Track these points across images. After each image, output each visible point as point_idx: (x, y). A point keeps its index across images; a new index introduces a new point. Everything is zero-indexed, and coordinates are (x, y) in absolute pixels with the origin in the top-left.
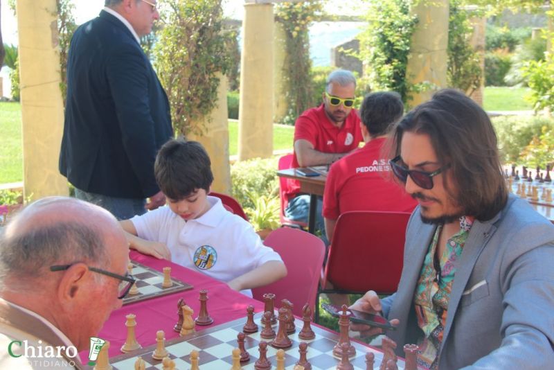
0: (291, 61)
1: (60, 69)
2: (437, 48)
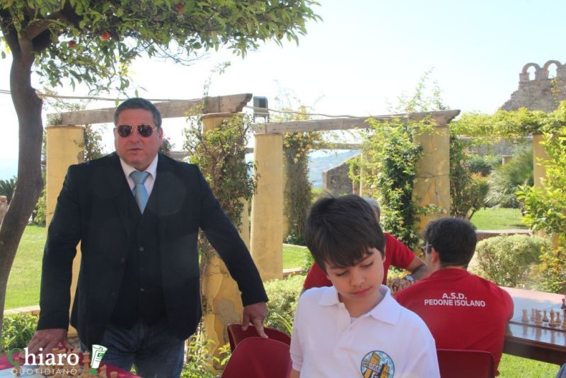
0: (292, 185)
2: (440, 173)
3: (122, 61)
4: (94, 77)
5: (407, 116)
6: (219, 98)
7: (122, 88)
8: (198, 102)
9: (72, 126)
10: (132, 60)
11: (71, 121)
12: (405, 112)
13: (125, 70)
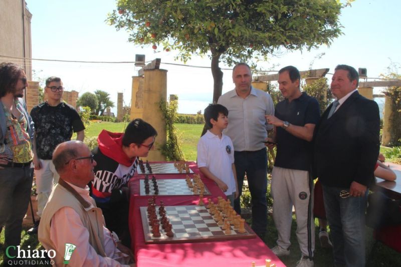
3: (263, 55)
6: (316, 71)
8: (307, 72)
9: (261, 82)
10: (267, 54)
11: (261, 80)
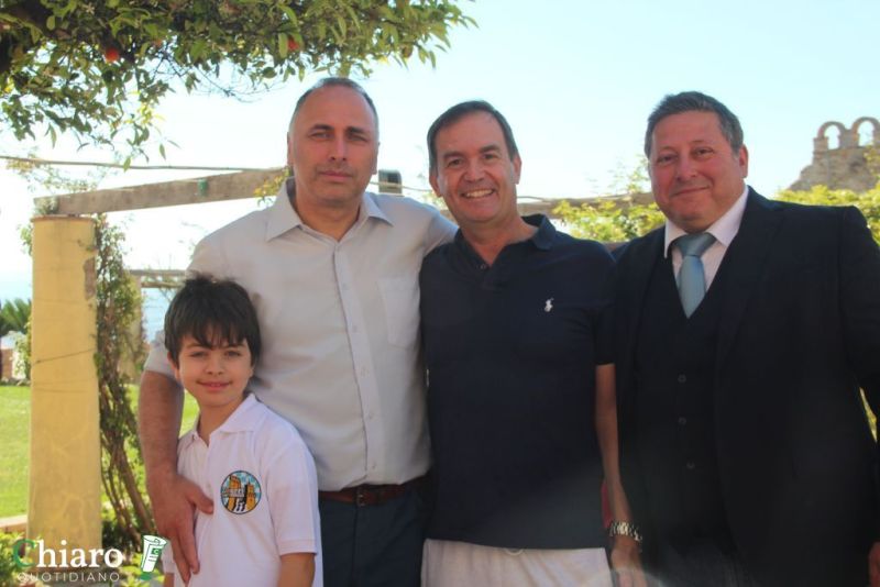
1: (95, 332)
3: (142, 99)
4: (87, 123)
5: (628, 199)
7: (138, 141)
10: (158, 98)
12: (624, 192)
13: (149, 115)
